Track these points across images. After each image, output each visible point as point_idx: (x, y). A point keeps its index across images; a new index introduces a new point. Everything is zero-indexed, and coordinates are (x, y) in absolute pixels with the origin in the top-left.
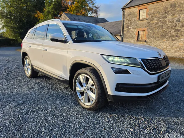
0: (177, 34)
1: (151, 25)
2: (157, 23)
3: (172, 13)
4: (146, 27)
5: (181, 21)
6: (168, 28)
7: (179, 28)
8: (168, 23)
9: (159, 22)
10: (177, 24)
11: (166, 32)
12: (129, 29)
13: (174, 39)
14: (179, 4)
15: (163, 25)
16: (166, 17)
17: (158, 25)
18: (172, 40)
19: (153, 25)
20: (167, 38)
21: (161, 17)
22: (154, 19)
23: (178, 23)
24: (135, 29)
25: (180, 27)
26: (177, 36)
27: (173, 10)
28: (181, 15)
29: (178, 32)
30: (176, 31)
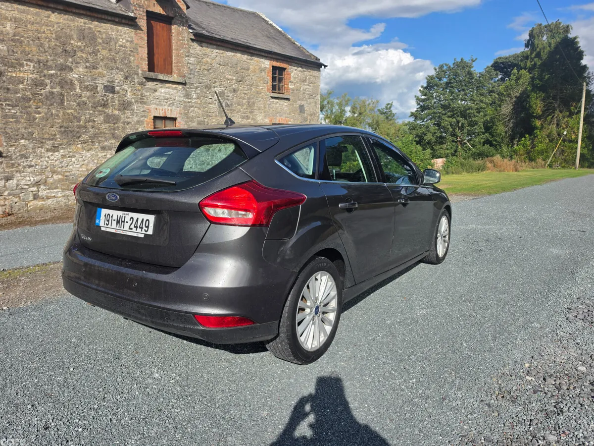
0: (114, 129)
1: (11, 87)
2: (39, 84)
3: (87, 61)
5: (118, 93)
6: (82, 105)
7: (116, 112)
8: (78, 90)
9: (47, 81)
10: (107, 100)
11: (79, 120)
13: (106, 144)
14: (104, 36)
15: (62, 95)
16: (71, 70)
17: (43, 91)
18: (103, 148)
19: (21, 86)
20: (84, 142)
21: (50, 63)
22: (22, 65)
23: (111, 95)
25: (119, 110)
27: (90, 50)
28: (114, 72)
29: (114, 124)
30: (109, 119)
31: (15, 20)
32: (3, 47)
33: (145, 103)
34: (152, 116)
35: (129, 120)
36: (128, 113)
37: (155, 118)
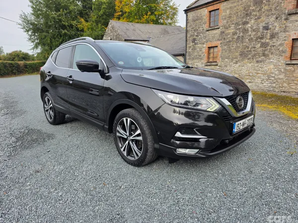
0: (265, 51)
1: (226, 37)
2: (234, 34)
3: (256, 16)
4: (219, 40)
5: (270, 29)
6: (251, 40)
7: (268, 41)
8: (250, 33)
10: (264, 35)
11: (248, 48)
12: (196, 44)
13: (259, 59)
15: (243, 36)
16: (248, 23)
17: (236, 37)
18: (257, 62)
19: (229, 36)
20: (249, 59)
21: (240, 23)
22: (230, 27)
23: (266, 31)
24: (204, 44)
25: (270, 39)
26: (264, 55)
28: (270, 17)
29: (265, 47)
30: (264, 45)
32: (225, 21)
33: (288, 31)
34: (291, 39)
35: (274, 44)
36: (274, 40)
37: (293, 39)
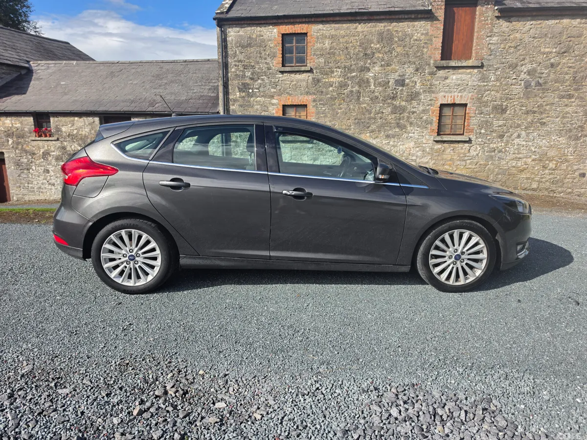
0: (400, 119)
1: (324, 90)
2: (343, 85)
3: (383, 60)
4: (307, 93)
5: (408, 85)
6: (374, 99)
7: (403, 103)
8: (372, 87)
9: (350, 82)
10: (397, 93)
11: (370, 113)
13: (390, 132)
14: (400, 34)
15: (359, 92)
16: (368, 70)
17: (346, 91)
18: (388, 136)
19: (331, 89)
20: (372, 131)
21: (353, 67)
22: (333, 72)
23: (400, 88)
24: (272, 97)
25: (406, 101)
26: (398, 125)
27: (387, 49)
28: (406, 66)
29: (400, 114)
30: (396, 110)
31: (332, 37)
32: (322, 60)
33: (433, 92)
34: (439, 104)
35: (414, 110)
36: (415, 103)
37: (442, 106)
